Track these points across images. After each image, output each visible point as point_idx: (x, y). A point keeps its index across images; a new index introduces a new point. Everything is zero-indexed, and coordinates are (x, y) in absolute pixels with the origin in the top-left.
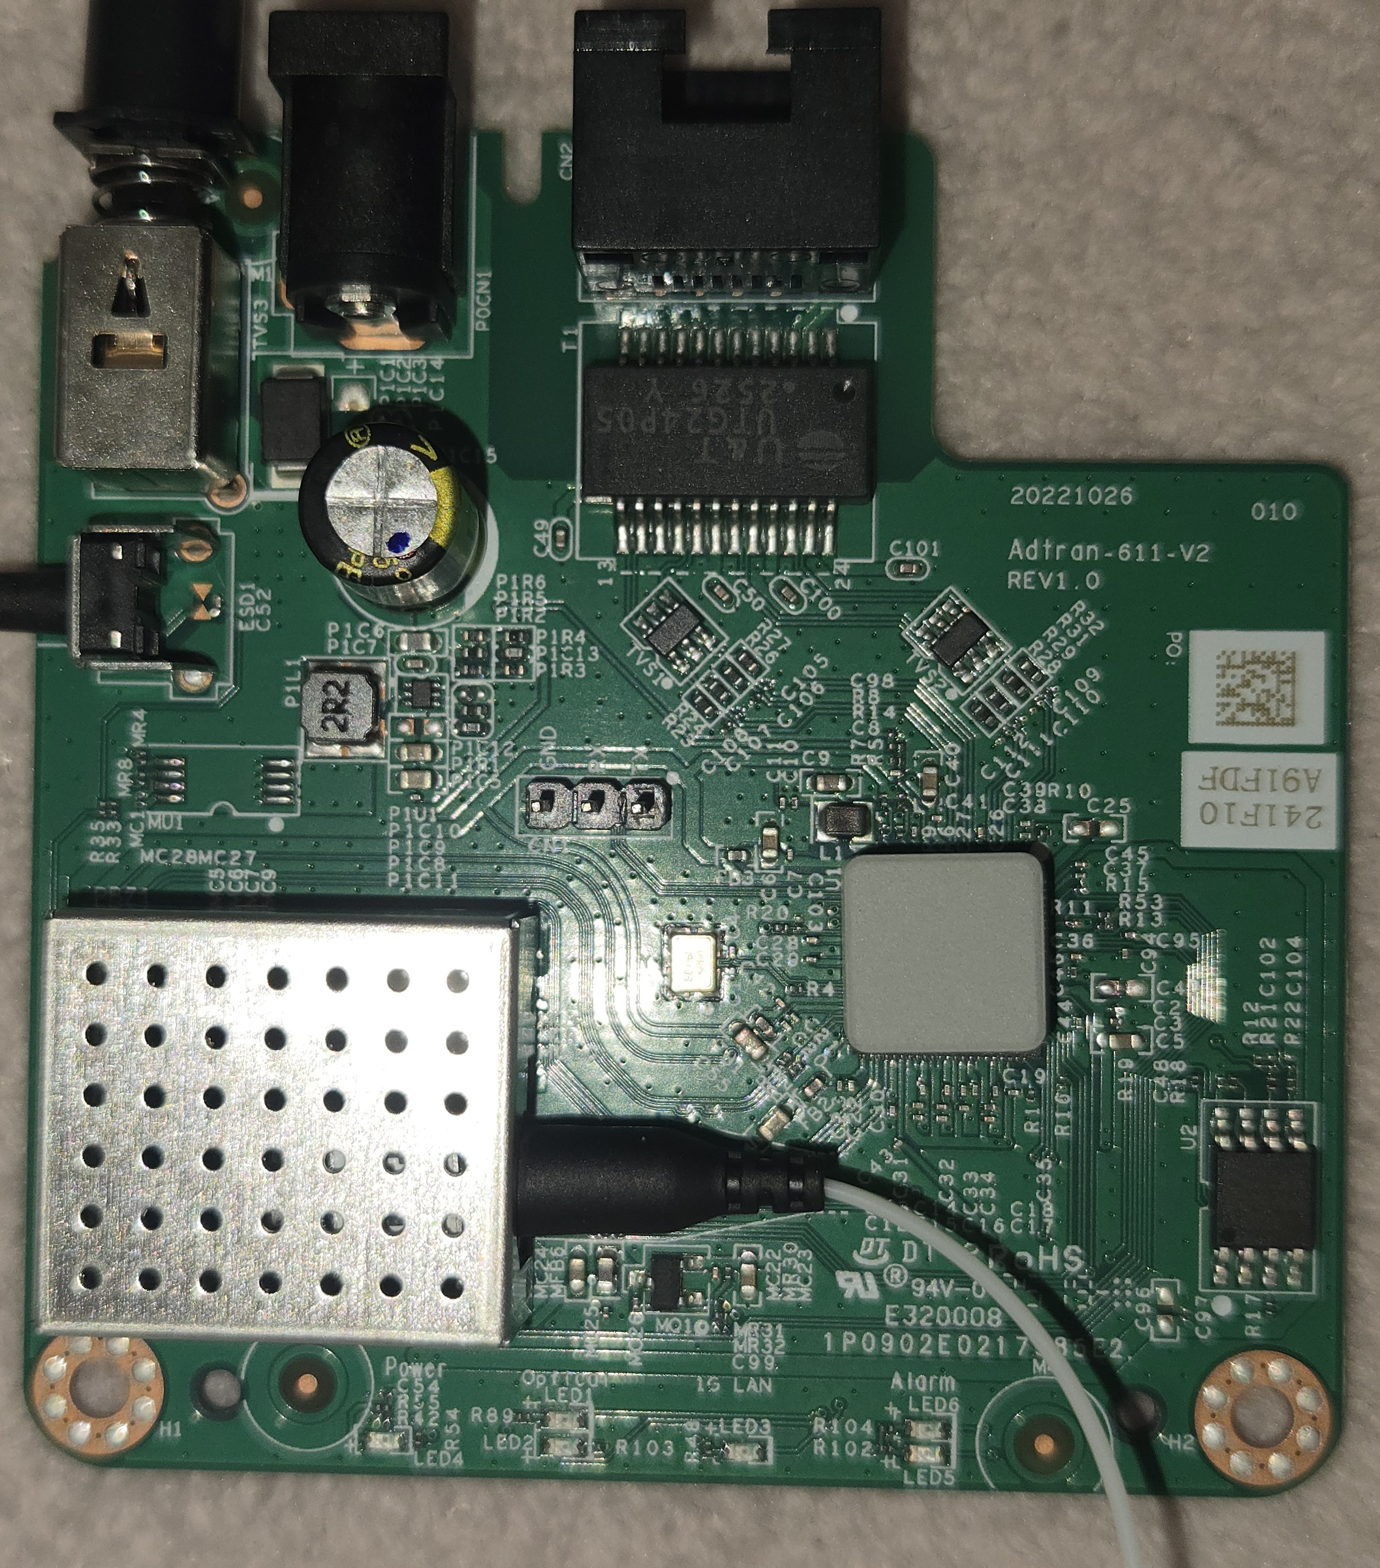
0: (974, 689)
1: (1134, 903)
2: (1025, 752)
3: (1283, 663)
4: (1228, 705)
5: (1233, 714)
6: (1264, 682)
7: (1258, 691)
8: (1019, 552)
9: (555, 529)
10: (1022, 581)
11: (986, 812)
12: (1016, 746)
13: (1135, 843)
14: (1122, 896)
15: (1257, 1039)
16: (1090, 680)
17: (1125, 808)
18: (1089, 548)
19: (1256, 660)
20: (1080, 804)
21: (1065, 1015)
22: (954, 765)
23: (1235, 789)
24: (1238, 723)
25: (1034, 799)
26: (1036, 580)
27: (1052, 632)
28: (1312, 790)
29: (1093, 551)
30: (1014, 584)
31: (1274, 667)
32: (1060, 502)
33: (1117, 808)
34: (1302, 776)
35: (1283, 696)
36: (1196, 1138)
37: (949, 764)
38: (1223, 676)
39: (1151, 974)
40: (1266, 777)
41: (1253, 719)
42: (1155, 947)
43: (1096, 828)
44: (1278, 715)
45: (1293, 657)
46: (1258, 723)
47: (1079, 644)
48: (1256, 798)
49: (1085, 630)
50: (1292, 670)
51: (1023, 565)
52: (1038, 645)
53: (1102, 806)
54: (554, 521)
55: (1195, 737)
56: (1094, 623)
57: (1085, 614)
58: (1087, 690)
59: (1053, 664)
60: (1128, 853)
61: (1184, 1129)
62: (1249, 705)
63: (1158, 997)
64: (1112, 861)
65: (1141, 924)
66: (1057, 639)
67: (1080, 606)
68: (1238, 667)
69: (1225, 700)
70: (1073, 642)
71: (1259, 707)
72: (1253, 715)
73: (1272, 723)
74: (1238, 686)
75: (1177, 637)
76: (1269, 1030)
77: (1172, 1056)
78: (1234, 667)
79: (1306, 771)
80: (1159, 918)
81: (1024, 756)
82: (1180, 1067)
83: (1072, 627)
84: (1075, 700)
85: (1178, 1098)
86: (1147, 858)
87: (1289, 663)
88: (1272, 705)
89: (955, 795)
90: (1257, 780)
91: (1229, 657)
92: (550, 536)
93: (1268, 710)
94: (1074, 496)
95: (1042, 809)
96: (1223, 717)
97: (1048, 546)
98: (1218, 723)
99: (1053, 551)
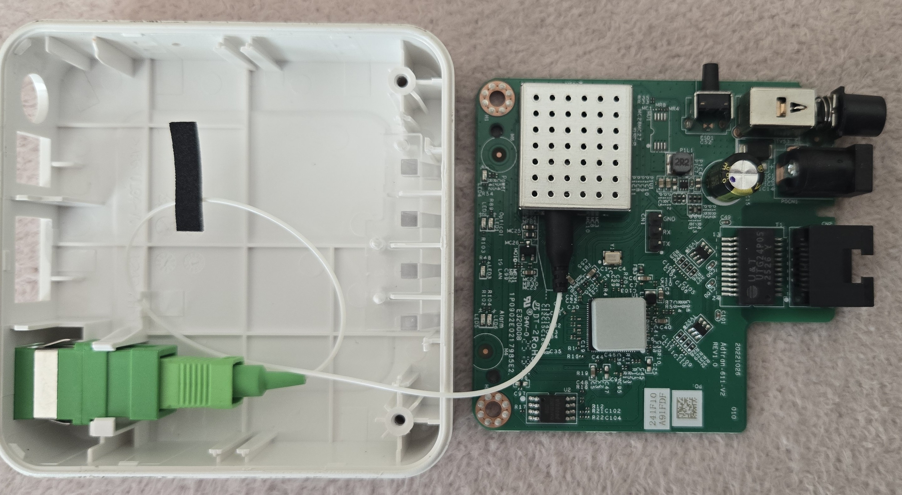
0: (686, 333)
1: (629, 375)
2: (669, 347)
3: (693, 415)
4: (682, 400)
5: (680, 402)
6: (688, 410)
7: (686, 408)
8: (723, 345)
9: (728, 221)
10: (715, 346)
11: (653, 336)
12: (671, 344)
13: (646, 376)
14: (631, 372)
15: (593, 408)
16: (688, 364)
17: (654, 373)
18: (724, 364)
19: (694, 408)
20: (656, 361)
21: (599, 357)
22: (666, 328)
23: (660, 402)
24: (677, 403)
25: (657, 349)
26: (715, 350)
27: (701, 354)
28: (660, 423)
29: (723, 365)
30: (714, 344)
31: (692, 413)
32: (736, 356)
33: (655, 371)
34: (663, 420)
35: (685, 415)
36: (567, 392)
37: (666, 326)
38: (690, 399)
39: (611, 380)
40: (663, 410)
41: (678, 407)
42: (618, 381)
43: (649, 365)
44: (680, 414)
45: (695, 418)
46: (677, 408)
47: (698, 361)
48: (657, 407)
49: (702, 363)
50: (692, 417)
51: (720, 346)
52: (698, 350)
53: (655, 367)
54: (730, 221)
55: (674, 391)
56: (704, 365)
57: (706, 363)
58: (686, 363)
59: (693, 354)
60: (643, 374)
61: (570, 388)
62: (682, 406)
63: (605, 382)
64: (640, 370)
65: (624, 377)
66: (699, 355)
67: (708, 361)
68: (692, 403)
69: (683, 400)
70: (699, 359)
71: (682, 409)
72: (680, 407)
73: (678, 412)
74: (687, 403)
75: (700, 387)
76: (596, 411)
77: (589, 385)
78: (692, 402)
79: (665, 421)
80: (625, 382)
81: (668, 346)
82: (586, 388)
83: (703, 359)
84: (683, 360)
85: (578, 387)
86: (641, 379)
87: (693, 417)
88: (682, 412)
89: (657, 328)
90: (662, 408)
91: (695, 401)
92: (726, 219)
93: (681, 411)
94: (737, 360)
95: (654, 351)
96: (679, 399)
97: (724, 353)
98: (677, 398)
99: (723, 354)
